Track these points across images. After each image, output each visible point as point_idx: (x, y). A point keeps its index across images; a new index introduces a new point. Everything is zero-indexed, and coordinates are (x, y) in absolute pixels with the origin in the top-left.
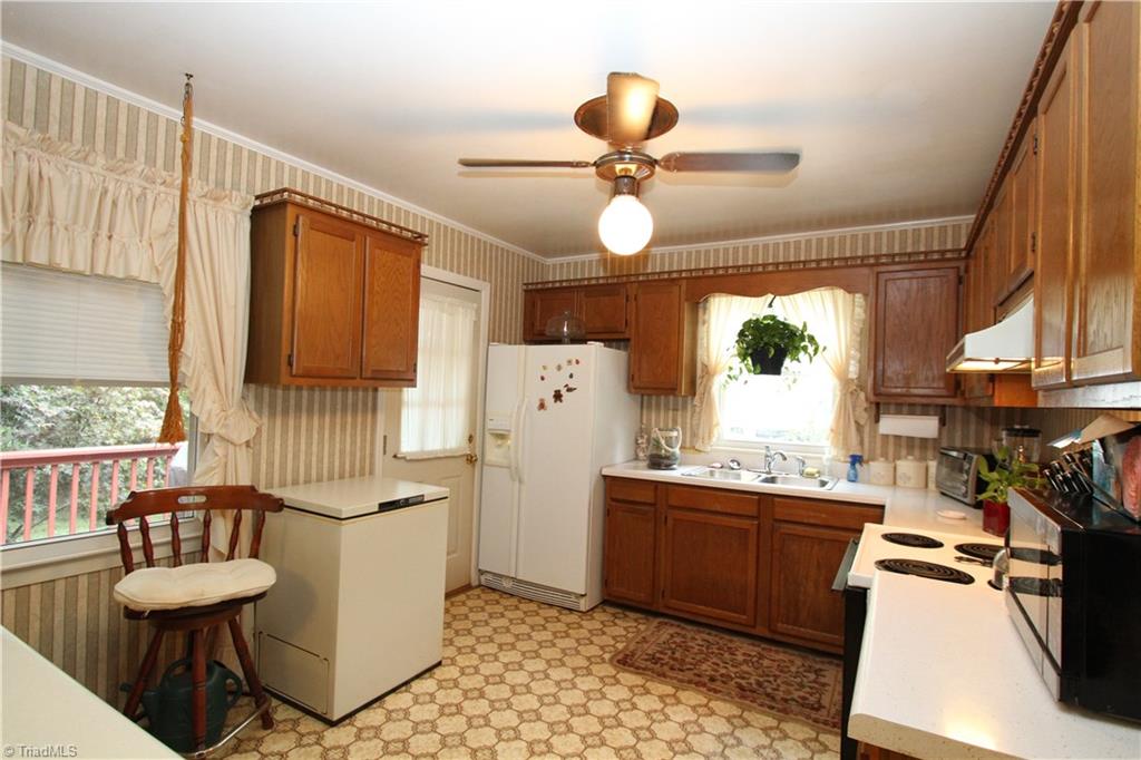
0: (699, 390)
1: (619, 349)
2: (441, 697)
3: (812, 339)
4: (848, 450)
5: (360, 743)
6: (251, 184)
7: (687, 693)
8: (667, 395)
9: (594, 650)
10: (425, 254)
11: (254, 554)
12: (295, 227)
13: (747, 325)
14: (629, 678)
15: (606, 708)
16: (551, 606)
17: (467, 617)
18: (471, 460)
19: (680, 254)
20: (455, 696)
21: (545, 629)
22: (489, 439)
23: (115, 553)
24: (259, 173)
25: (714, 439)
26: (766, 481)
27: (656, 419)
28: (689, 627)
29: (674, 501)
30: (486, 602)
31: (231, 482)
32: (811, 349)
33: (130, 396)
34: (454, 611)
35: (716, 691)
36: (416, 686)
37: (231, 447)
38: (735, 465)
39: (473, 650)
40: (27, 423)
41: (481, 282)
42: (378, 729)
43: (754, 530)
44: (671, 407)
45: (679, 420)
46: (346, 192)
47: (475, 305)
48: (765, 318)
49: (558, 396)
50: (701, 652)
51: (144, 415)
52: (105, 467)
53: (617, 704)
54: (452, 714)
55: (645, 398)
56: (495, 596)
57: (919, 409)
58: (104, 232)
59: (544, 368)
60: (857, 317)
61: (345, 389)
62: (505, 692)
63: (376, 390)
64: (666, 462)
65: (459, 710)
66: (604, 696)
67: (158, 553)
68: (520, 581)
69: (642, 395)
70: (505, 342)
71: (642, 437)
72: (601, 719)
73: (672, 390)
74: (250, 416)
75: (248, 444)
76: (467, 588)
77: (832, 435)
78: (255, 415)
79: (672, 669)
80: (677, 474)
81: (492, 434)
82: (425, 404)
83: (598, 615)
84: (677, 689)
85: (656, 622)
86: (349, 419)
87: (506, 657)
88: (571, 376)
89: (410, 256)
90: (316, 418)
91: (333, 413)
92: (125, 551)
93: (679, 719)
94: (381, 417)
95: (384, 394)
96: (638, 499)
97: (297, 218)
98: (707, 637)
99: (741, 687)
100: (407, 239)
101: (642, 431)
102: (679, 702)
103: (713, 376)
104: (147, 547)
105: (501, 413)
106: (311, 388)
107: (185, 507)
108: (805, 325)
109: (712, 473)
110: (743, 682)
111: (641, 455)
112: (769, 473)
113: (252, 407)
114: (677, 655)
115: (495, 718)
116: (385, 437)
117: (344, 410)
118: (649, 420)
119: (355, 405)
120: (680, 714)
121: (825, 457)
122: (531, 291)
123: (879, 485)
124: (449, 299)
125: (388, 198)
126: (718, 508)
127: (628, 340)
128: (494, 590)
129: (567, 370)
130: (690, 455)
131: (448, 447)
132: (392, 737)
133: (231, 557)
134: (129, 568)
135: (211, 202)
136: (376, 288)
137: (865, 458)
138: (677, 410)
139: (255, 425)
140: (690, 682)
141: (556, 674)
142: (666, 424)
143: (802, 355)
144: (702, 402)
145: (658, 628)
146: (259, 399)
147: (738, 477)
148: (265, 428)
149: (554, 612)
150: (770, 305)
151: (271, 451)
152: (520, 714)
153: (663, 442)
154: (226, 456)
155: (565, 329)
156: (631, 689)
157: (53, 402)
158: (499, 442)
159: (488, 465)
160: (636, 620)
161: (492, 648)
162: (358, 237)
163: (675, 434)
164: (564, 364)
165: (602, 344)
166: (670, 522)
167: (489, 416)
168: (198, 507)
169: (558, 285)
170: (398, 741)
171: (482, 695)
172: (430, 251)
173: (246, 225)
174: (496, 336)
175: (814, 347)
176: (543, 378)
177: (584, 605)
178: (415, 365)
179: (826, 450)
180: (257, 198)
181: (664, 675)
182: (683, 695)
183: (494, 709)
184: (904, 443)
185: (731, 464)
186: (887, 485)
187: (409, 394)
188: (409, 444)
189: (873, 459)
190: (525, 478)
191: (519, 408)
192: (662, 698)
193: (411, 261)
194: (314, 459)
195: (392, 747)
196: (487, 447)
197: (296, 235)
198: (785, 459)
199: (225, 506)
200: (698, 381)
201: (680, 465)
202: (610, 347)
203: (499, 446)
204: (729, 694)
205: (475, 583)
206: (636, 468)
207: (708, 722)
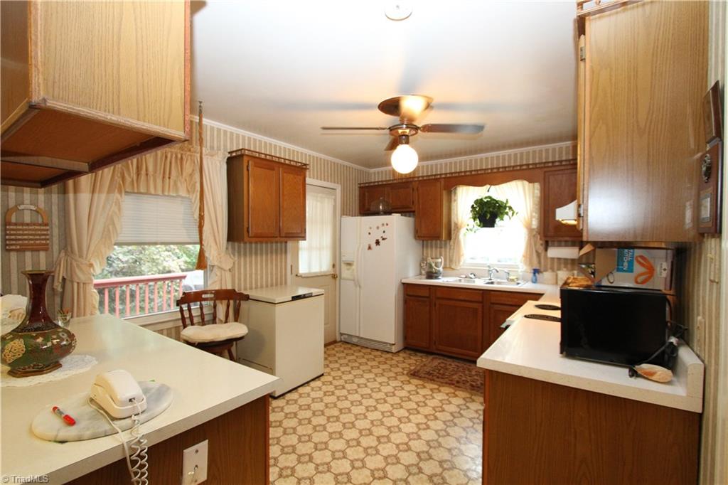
0: (453, 236)
1: (410, 216)
2: (324, 388)
3: (510, 208)
4: (532, 266)
5: (288, 406)
6: (225, 146)
7: (444, 388)
8: (436, 240)
9: (399, 370)
10: (307, 173)
11: (236, 320)
12: (248, 167)
13: (476, 202)
14: (415, 381)
15: (404, 393)
16: (378, 350)
17: (335, 355)
18: (334, 277)
19: (441, 164)
20: (331, 388)
21: (374, 360)
22: (343, 265)
23: (178, 319)
24: (228, 140)
25: (461, 263)
26: (488, 283)
27: (430, 252)
28: (449, 360)
29: (439, 295)
30: (345, 349)
31: (224, 288)
32: (510, 213)
33: (160, 250)
34: (328, 352)
35: (459, 387)
36: (312, 384)
37: (223, 272)
38: (472, 276)
39: (339, 369)
40: (114, 264)
41: (336, 185)
42: (296, 401)
43: (480, 309)
45: (443, 253)
46: (268, 145)
47: (333, 197)
48: (486, 198)
49: (377, 243)
50: (453, 370)
51: (167, 259)
52: (150, 286)
53: (409, 392)
54: (330, 395)
55: (425, 242)
56: (349, 346)
57: (563, 243)
58: (167, 176)
59: (371, 228)
60: (536, 195)
61: (272, 243)
62: (355, 386)
63: (286, 242)
64: (435, 275)
65: (333, 393)
66: (403, 389)
67: (195, 320)
68: (362, 338)
69: (423, 241)
70: (349, 215)
71: (423, 263)
72: (401, 398)
73: (438, 237)
74: (230, 257)
75: (230, 270)
76: (335, 342)
77: (523, 259)
78: (232, 256)
79: (438, 377)
80: (442, 281)
81: (345, 263)
82: (310, 249)
83: (402, 355)
84: (440, 386)
85: (431, 357)
86: (274, 257)
87: (355, 372)
88: (384, 232)
89: (301, 175)
90: (259, 257)
91: (267, 254)
92: (183, 319)
93: (440, 398)
94: (289, 256)
95: (290, 244)
96: (420, 294)
97: (248, 162)
98: (457, 364)
99: (472, 385)
100: (299, 167)
101: (423, 260)
102: (440, 391)
103: (460, 229)
104: (191, 317)
105: (349, 253)
106: (256, 243)
107: (206, 299)
108: (507, 201)
109: (460, 280)
110: (474, 384)
111: (423, 272)
112: (491, 279)
113: (230, 252)
114: (441, 372)
115: (350, 397)
116: (291, 266)
117: (272, 252)
118: (427, 254)
119: (276, 250)
120: (439, 396)
121: (520, 270)
122: (363, 187)
123: (548, 284)
124: (320, 195)
125: (287, 145)
126: (461, 298)
127: (414, 212)
128: (348, 343)
129: (382, 229)
130: (450, 272)
131: (322, 270)
132: (303, 403)
133: (226, 322)
134: (185, 326)
135: (210, 157)
136: (285, 193)
137: (542, 270)
138: (442, 248)
139: (232, 261)
140: (446, 383)
141: (379, 380)
142: (436, 255)
143: (506, 217)
144: (454, 243)
145: (432, 360)
146: (233, 248)
147: (474, 282)
148: (236, 263)
149: (379, 353)
150: (488, 191)
151: (240, 273)
152: (362, 396)
153: (433, 265)
154: (221, 275)
155: (381, 207)
156: (416, 386)
157: (124, 254)
158: (349, 267)
159: (344, 279)
160: (421, 357)
161: (348, 369)
162: (276, 169)
163: (440, 260)
164: (380, 226)
165: (399, 215)
167: (342, 254)
168: (211, 299)
169: (376, 184)
170: (306, 405)
171: (344, 388)
172: (310, 171)
173: (225, 166)
174: (345, 212)
175: (511, 212)
176: (369, 233)
177: (394, 349)
178: (305, 230)
179: (521, 267)
180: (229, 153)
181: (434, 380)
182: (442, 389)
183: (349, 394)
184: (562, 261)
185: (471, 276)
186: (553, 284)
187: (302, 244)
188: (303, 269)
189: (546, 271)
190: (362, 285)
191: (358, 250)
192: (431, 390)
193: (301, 178)
194: (259, 277)
195: (303, 408)
196: (343, 270)
197: (248, 170)
198: (497, 272)
199: (222, 299)
200: (452, 232)
201: (443, 276)
202: (405, 216)
203: (348, 269)
204: (466, 388)
205: (338, 339)
206: (420, 279)
207: (454, 400)
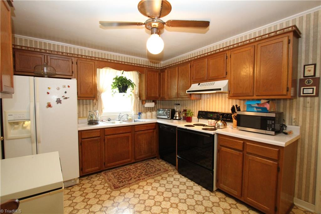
4: (137, 112)
22: (8, 125)
25: (103, 113)
43: (130, 136)
44: (85, 104)
49: (59, 101)
59: (49, 89)
64: (95, 122)
79: (128, 181)
85: (102, 174)
88: (65, 92)
96: (93, 136)
103: (101, 93)
121: (132, 114)
129: (63, 90)
138: (87, 104)
145: (106, 174)
164: (61, 87)
166: (106, 141)
181: (130, 183)
189: (143, 113)
196: (8, 130)
